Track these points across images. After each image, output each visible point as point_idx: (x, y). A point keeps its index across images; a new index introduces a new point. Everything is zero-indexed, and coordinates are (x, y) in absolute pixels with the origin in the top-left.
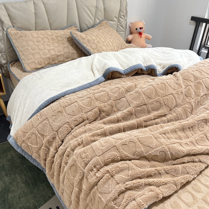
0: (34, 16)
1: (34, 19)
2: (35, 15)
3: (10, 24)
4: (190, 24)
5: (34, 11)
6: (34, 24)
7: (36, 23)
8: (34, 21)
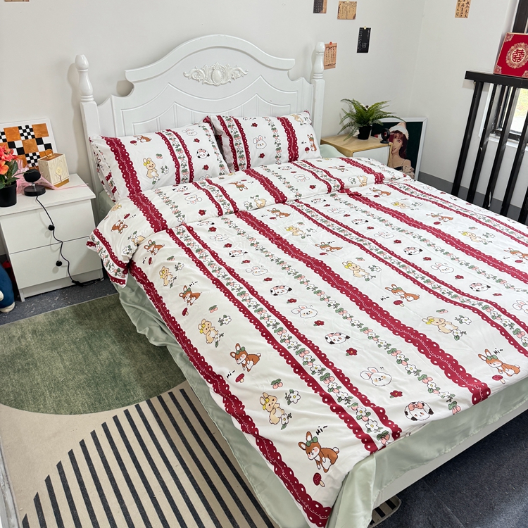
4: (464, 87)
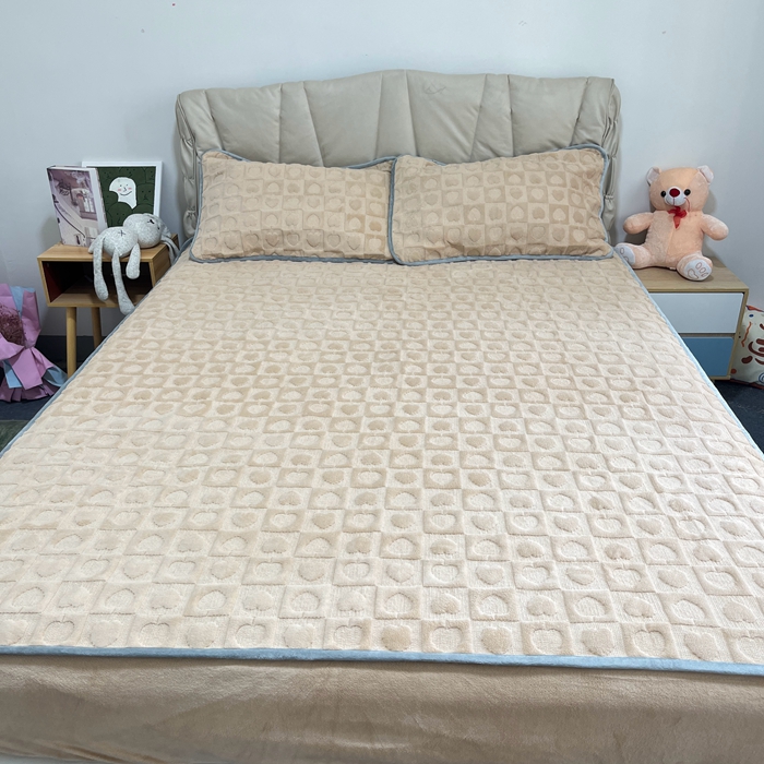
0: (277, 124)
1: (278, 133)
2: (281, 124)
3: (216, 141)
5: (277, 112)
6: (278, 146)
7: (281, 143)
8: (278, 138)
